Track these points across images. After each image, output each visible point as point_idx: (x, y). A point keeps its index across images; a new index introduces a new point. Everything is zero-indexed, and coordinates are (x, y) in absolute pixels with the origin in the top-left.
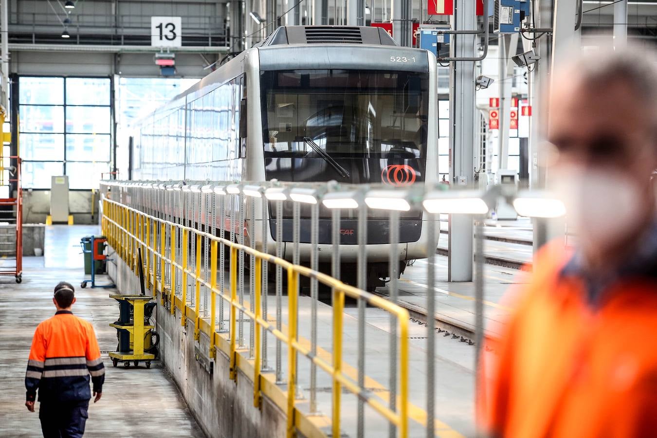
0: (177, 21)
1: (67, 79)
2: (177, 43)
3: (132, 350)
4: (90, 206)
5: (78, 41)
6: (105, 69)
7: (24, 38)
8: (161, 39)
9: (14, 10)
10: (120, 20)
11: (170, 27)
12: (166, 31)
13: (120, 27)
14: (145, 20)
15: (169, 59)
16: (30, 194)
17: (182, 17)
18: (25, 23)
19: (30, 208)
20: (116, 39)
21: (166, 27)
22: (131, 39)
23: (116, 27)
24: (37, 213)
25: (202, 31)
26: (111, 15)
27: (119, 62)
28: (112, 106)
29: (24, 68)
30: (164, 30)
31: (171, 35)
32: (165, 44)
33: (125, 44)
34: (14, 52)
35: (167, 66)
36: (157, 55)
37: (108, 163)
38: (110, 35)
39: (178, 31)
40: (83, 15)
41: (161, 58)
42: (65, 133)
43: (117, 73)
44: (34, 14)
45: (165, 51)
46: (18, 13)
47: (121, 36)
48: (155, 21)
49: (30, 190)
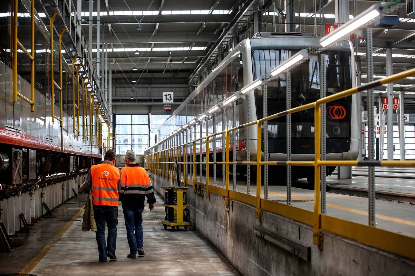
0: (172, 93)
1: (133, 115)
2: (172, 101)
3: (176, 220)
4: (141, 161)
5: (137, 101)
6: (146, 112)
7: (118, 100)
8: (166, 100)
9: (114, 90)
10: (152, 93)
11: (170, 96)
12: (168, 97)
13: (151, 96)
14: (160, 93)
15: (169, 107)
16: (119, 157)
17: (174, 92)
18: (118, 95)
19: (120, 162)
20: (150, 100)
21: (168, 96)
22: (155, 100)
23: (150, 96)
24: (122, 163)
25: (181, 97)
26: (148, 92)
27: (151, 109)
28: (149, 125)
29: (117, 112)
30: (167, 96)
31: (170, 99)
32: (168, 102)
33: (153, 102)
34: (114, 105)
35: (168, 110)
36: (165, 106)
37: (147, 145)
38: (148, 99)
39: (172, 97)
40: (138, 92)
41: (166, 107)
42: (132, 135)
43: (150, 112)
44: (121, 92)
45: (168, 104)
46: (116, 92)
47: (152, 99)
48: (164, 94)
49: (120, 155)
